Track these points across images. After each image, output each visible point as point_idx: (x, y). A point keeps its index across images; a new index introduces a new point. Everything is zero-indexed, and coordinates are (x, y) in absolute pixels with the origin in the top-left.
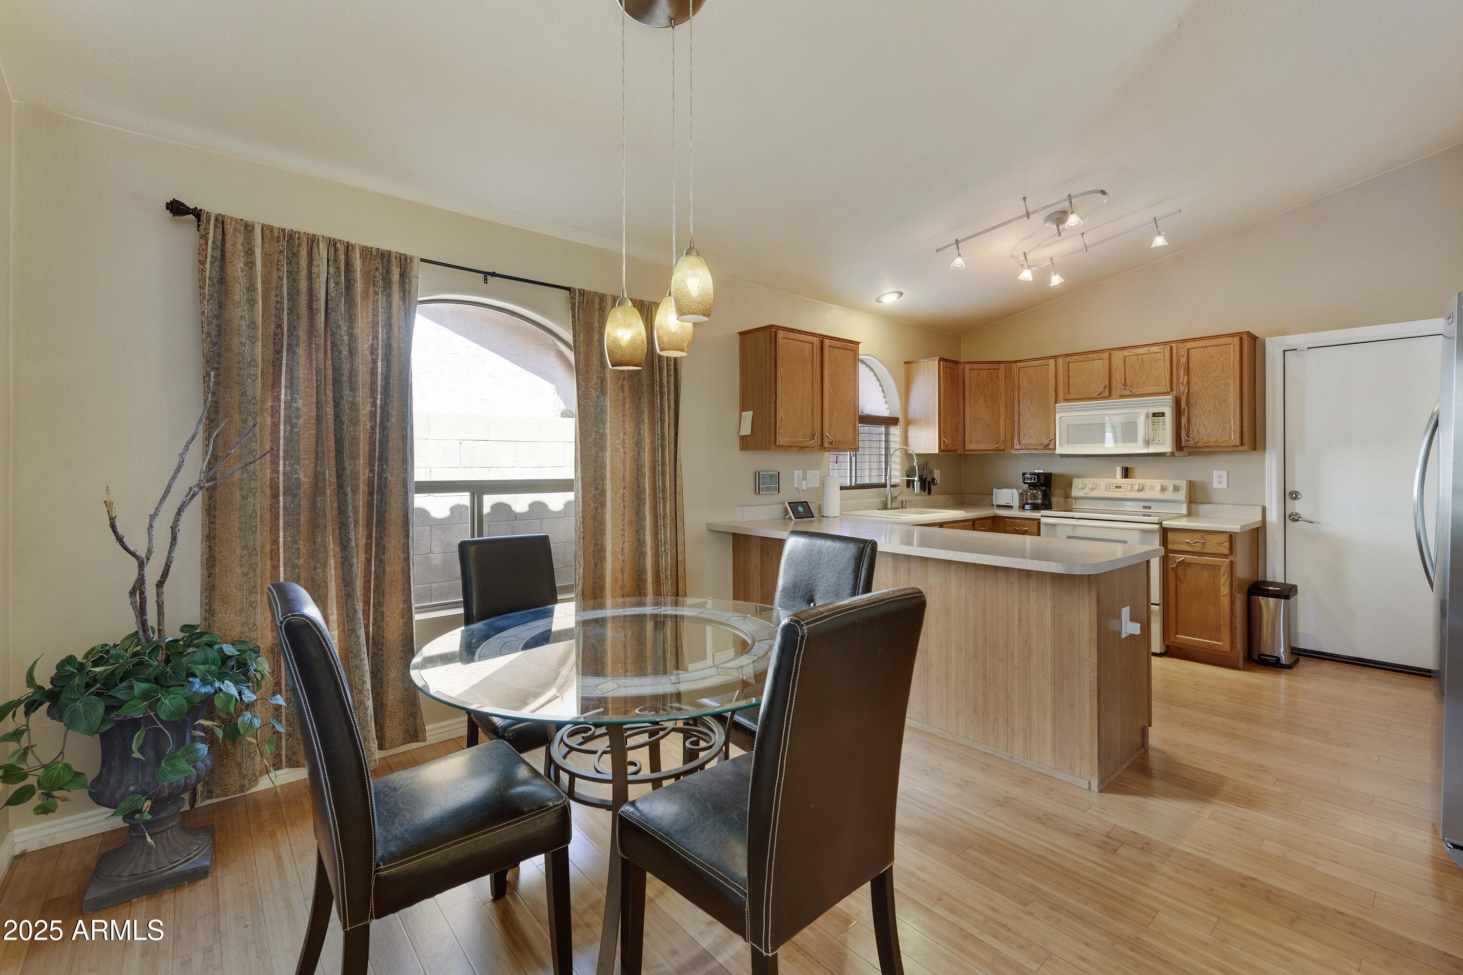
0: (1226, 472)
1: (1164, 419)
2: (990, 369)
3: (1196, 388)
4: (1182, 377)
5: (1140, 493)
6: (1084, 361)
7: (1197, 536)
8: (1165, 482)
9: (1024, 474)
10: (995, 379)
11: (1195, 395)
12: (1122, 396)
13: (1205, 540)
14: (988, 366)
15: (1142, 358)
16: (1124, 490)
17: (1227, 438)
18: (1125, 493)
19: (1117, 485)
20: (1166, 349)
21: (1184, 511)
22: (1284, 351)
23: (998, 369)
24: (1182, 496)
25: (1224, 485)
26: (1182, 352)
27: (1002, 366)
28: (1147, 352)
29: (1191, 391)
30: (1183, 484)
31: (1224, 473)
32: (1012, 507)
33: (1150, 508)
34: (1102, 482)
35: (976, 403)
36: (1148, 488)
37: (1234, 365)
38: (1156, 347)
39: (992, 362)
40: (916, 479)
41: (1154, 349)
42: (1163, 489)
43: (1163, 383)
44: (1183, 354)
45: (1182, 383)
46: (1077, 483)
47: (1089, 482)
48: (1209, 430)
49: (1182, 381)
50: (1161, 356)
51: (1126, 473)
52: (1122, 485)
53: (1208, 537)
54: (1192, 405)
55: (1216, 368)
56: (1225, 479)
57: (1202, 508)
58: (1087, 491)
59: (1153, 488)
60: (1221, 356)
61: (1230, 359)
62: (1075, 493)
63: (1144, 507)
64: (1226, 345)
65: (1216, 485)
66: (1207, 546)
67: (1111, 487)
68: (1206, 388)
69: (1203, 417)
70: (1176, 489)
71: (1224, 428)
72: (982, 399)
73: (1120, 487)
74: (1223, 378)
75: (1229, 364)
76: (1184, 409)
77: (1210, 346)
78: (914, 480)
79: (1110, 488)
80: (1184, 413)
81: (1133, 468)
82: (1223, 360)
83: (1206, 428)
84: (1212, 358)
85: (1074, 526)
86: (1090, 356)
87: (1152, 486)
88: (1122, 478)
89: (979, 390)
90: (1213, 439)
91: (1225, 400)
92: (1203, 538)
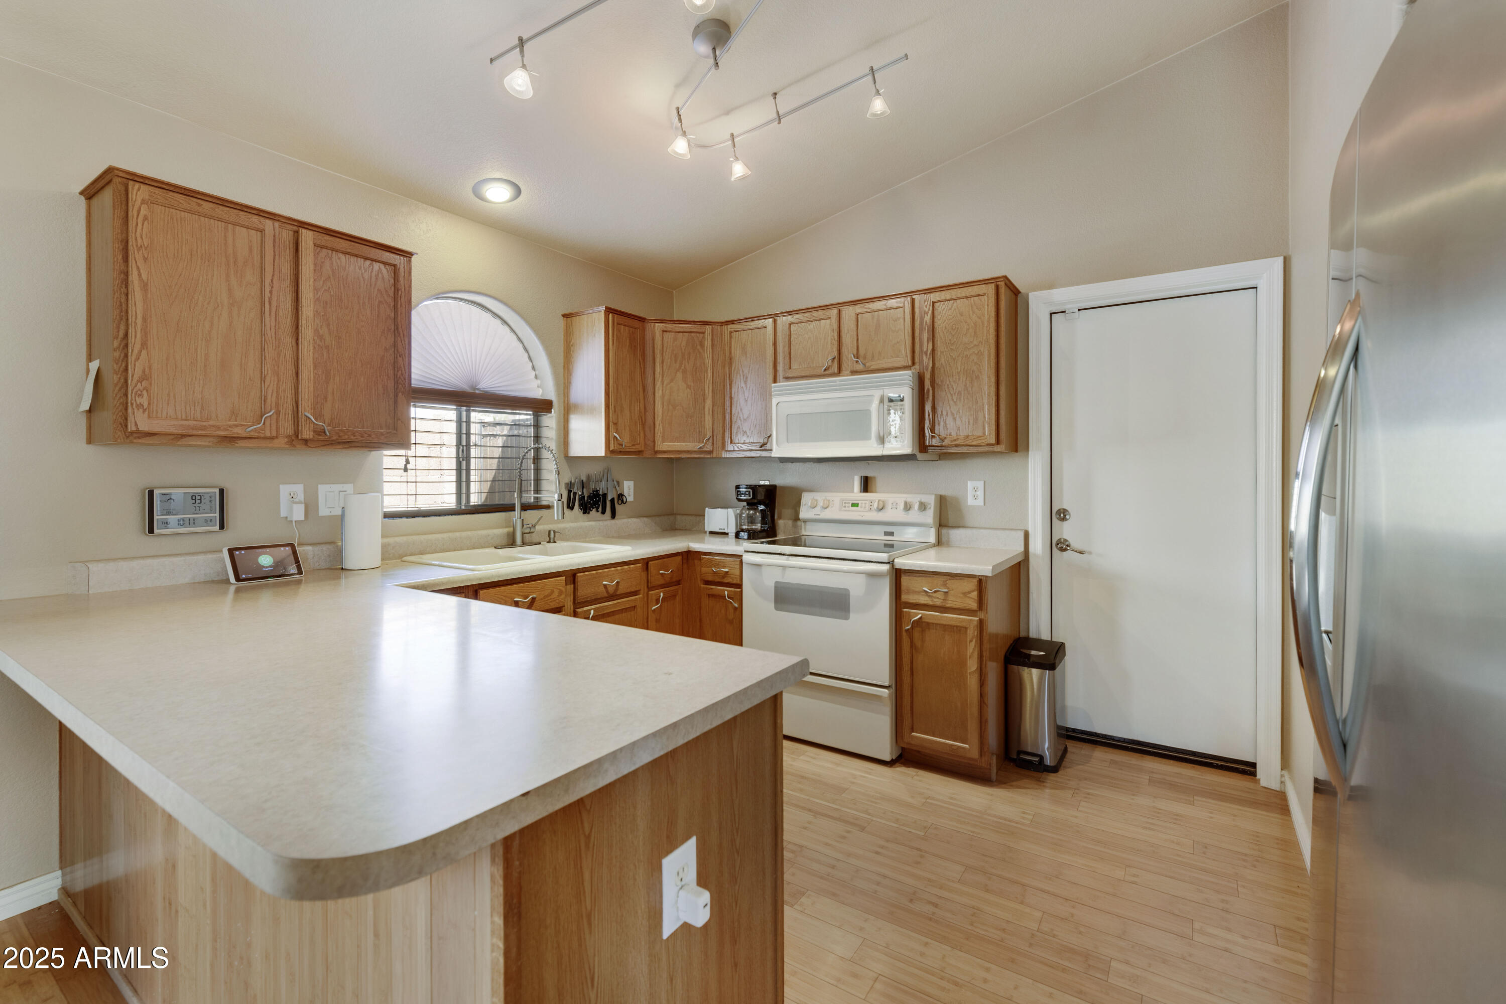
0: (982, 483)
1: (902, 405)
2: (691, 332)
3: (942, 361)
4: (926, 344)
5: (880, 513)
6: (809, 321)
7: (939, 580)
8: (909, 498)
9: (738, 487)
10: (699, 347)
11: (942, 370)
12: (854, 372)
13: (948, 588)
14: (688, 328)
15: (878, 316)
16: (862, 509)
17: (980, 433)
18: (862, 514)
19: (854, 502)
20: (906, 302)
21: (932, 539)
22: (1051, 314)
23: (703, 333)
24: (929, 517)
25: (980, 502)
26: (926, 306)
27: (708, 329)
28: (883, 307)
29: (937, 364)
30: (931, 500)
31: (980, 484)
33: (891, 534)
34: (836, 498)
35: (672, 380)
36: (890, 506)
37: (988, 325)
38: (895, 300)
39: (694, 322)
41: (892, 303)
42: (908, 507)
43: (903, 351)
44: (926, 310)
45: (926, 353)
46: (806, 498)
47: (820, 497)
48: (958, 422)
49: (925, 349)
50: (900, 313)
51: (866, 485)
52: (860, 502)
53: (952, 583)
54: (937, 384)
55: (968, 330)
56: (980, 493)
57: (955, 535)
58: (817, 510)
59: (895, 506)
60: (974, 313)
61: (984, 316)
62: (804, 514)
63: (886, 534)
64: (979, 295)
65: (970, 501)
66: (951, 598)
67: (847, 505)
68: (954, 359)
69: (952, 403)
70: (923, 507)
71: (977, 419)
72: (679, 375)
73: (857, 505)
74: (975, 345)
75: (983, 324)
76: (928, 389)
77: (960, 298)
79: (845, 507)
80: (928, 397)
81: (874, 478)
82: (974, 317)
83: (955, 419)
84: (961, 315)
85: (784, 567)
86: (816, 314)
87: (895, 504)
88: (861, 492)
89: (675, 363)
90: (963, 434)
91: (978, 377)
92: (945, 585)
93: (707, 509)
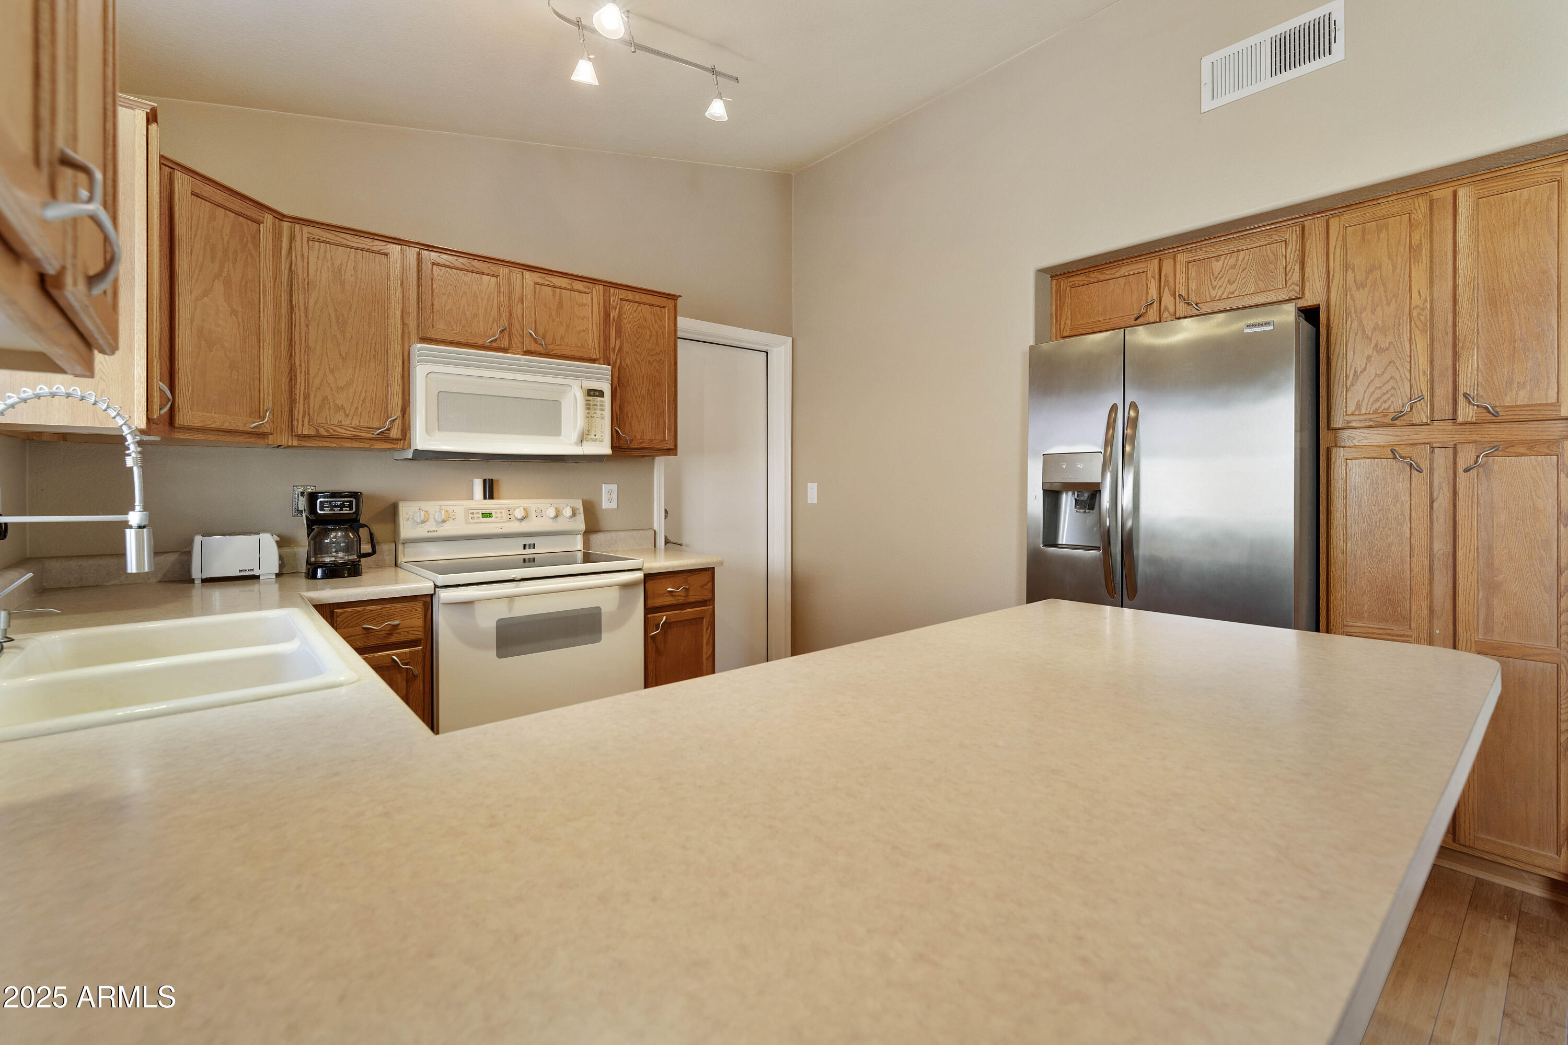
0: (616, 486)
1: (602, 401)
2: (239, 213)
3: (628, 361)
4: (613, 340)
5: (523, 523)
8: (559, 503)
9: (312, 496)
10: (250, 245)
14: (236, 204)
15: (561, 293)
16: (497, 520)
17: (661, 438)
18: (501, 525)
19: (484, 511)
20: (594, 289)
21: (579, 546)
23: (259, 223)
24: (578, 524)
25: (614, 505)
26: (614, 301)
27: (267, 219)
28: (569, 287)
29: (623, 363)
30: (579, 505)
32: (257, 577)
33: (532, 546)
34: (458, 507)
35: (206, 293)
36: (534, 514)
37: (669, 337)
38: (581, 283)
39: (244, 198)
40: (135, 517)
41: (578, 285)
42: (557, 514)
43: (597, 345)
44: (614, 305)
45: (614, 349)
46: (406, 511)
47: (433, 508)
48: (642, 425)
49: (612, 345)
50: (586, 299)
51: (490, 490)
52: (493, 512)
54: (623, 384)
55: (651, 336)
56: (615, 496)
58: (430, 525)
59: (540, 513)
60: (656, 321)
61: (665, 328)
62: (407, 530)
63: (525, 546)
64: (660, 307)
65: (605, 505)
66: (691, 593)
67: (475, 516)
68: (639, 362)
69: (636, 406)
70: (573, 513)
71: (658, 424)
72: (219, 287)
73: (489, 515)
74: (657, 353)
75: (663, 335)
76: (616, 389)
77: (644, 304)
78: (126, 525)
79: (473, 518)
80: (616, 396)
81: (497, 481)
82: (656, 326)
83: (639, 421)
84: (645, 320)
85: (512, 597)
86: (477, 264)
87: (539, 511)
88: (485, 498)
89: (213, 261)
90: (647, 437)
91: (659, 384)
92: (686, 582)
93: (198, 539)
